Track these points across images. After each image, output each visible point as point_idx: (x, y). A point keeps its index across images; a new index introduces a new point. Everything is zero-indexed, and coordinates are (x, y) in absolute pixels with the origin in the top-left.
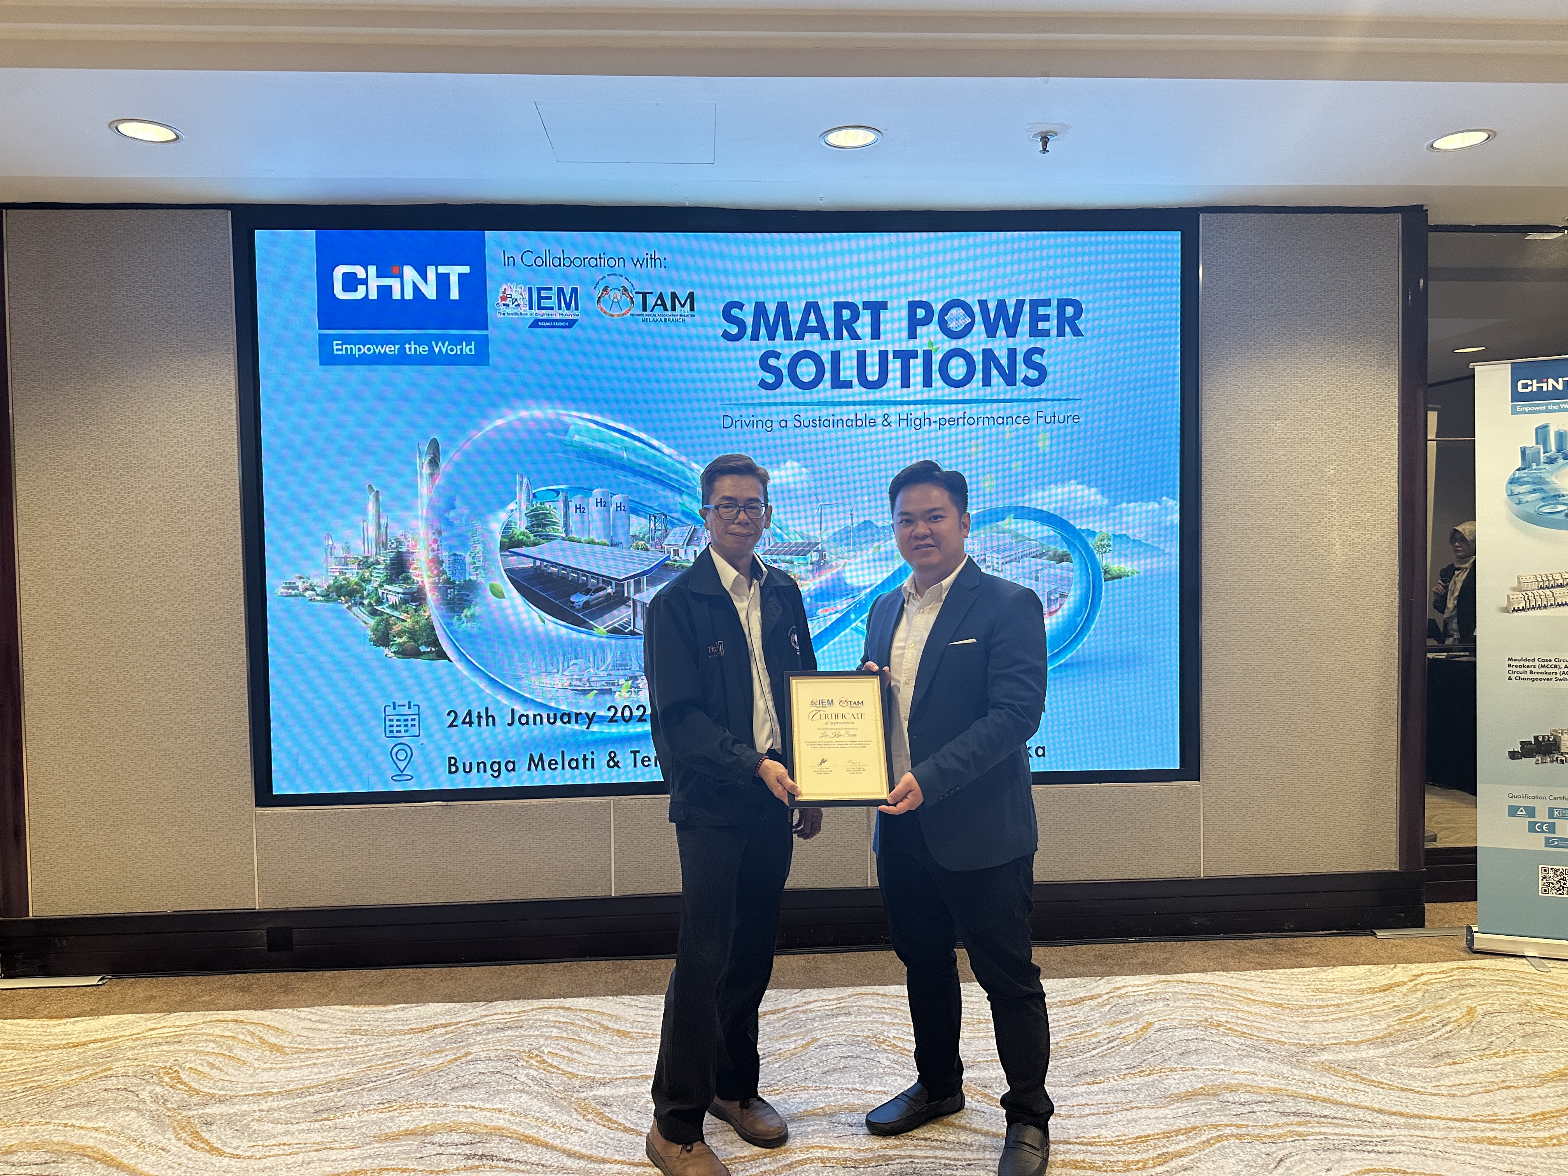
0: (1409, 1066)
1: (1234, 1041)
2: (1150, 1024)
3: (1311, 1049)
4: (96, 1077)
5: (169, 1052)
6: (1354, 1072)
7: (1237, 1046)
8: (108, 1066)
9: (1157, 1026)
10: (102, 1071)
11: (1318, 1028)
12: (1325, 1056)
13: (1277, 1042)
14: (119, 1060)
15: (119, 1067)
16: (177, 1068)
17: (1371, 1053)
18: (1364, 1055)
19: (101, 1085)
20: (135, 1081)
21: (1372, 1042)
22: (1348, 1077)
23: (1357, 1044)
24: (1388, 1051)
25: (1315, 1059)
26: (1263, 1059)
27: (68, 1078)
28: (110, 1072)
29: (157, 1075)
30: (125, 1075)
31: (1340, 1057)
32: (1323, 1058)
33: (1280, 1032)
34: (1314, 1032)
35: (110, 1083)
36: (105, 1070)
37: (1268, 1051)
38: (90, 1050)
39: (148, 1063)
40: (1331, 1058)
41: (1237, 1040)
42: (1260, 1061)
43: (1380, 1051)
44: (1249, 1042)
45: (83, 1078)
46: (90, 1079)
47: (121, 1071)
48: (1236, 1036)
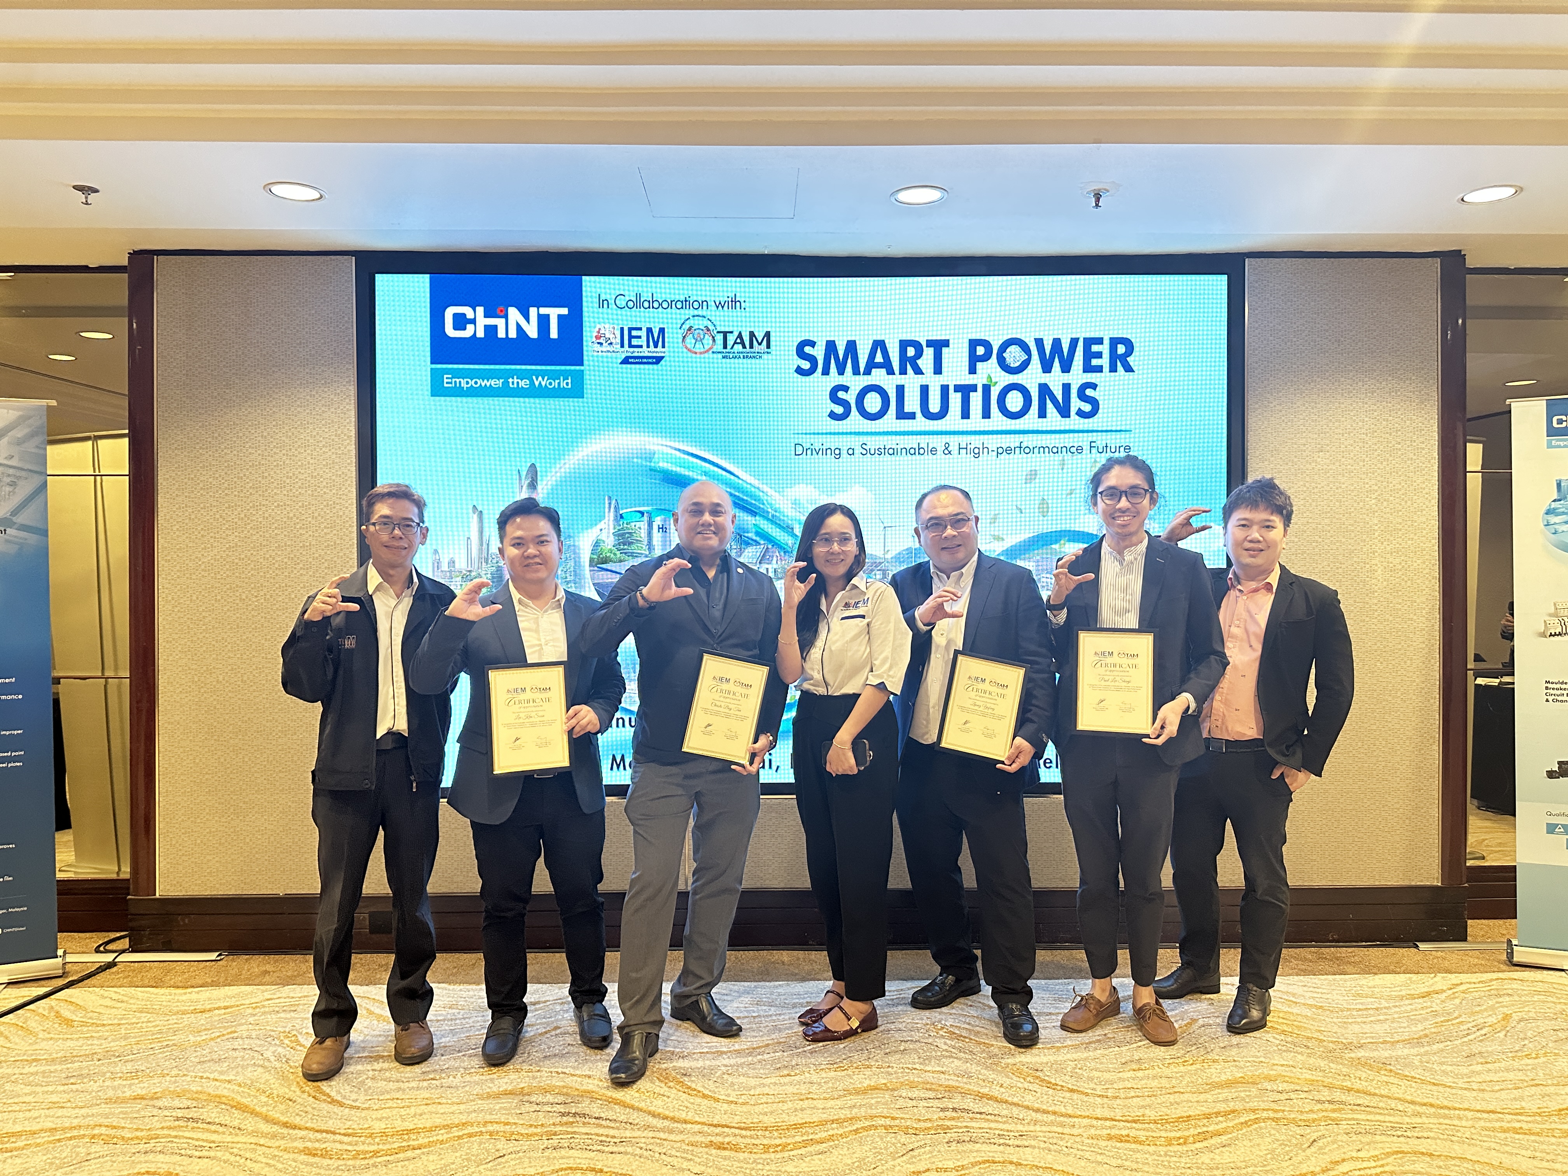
0: (1442, 1063)
1: (1274, 1038)
2: (1194, 1021)
3: (1348, 1046)
4: (224, 1038)
5: (286, 1019)
6: (1389, 1067)
7: (1278, 1042)
8: (233, 1029)
9: (1201, 1022)
10: (228, 1034)
11: (1356, 1028)
12: (1361, 1053)
13: (1317, 1039)
14: (242, 1024)
15: (243, 1030)
16: (294, 1033)
17: (1406, 1051)
18: (1400, 1053)
19: (229, 1045)
20: (259, 1042)
21: (1408, 1042)
22: (1383, 1072)
23: (1393, 1043)
24: (1422, 1050)
25: (1353, 1055)
26: (1301, 1053)
27: (199, 1039)
28: (236, 1035)
29: (278, 1038)
30: (249, 1037)
31: (1376, 1054)
32: (1360, 1055)
33: (1319, 1031)
34: (1352, 1032)
35: (236, 1044)
36: (231, 1032)
37: (1308, 1047)
38: (215, 1015)
39: (268, 1028)
40: (1367, 1055)
41: (1278, 1037)
42: (1299, 1056)
43: (1414, 1051)
44: (1289, 1039)
45: (212, 1039)
46: (219, 1040)
47: (245, 1034)
48: (1279, 1034)
